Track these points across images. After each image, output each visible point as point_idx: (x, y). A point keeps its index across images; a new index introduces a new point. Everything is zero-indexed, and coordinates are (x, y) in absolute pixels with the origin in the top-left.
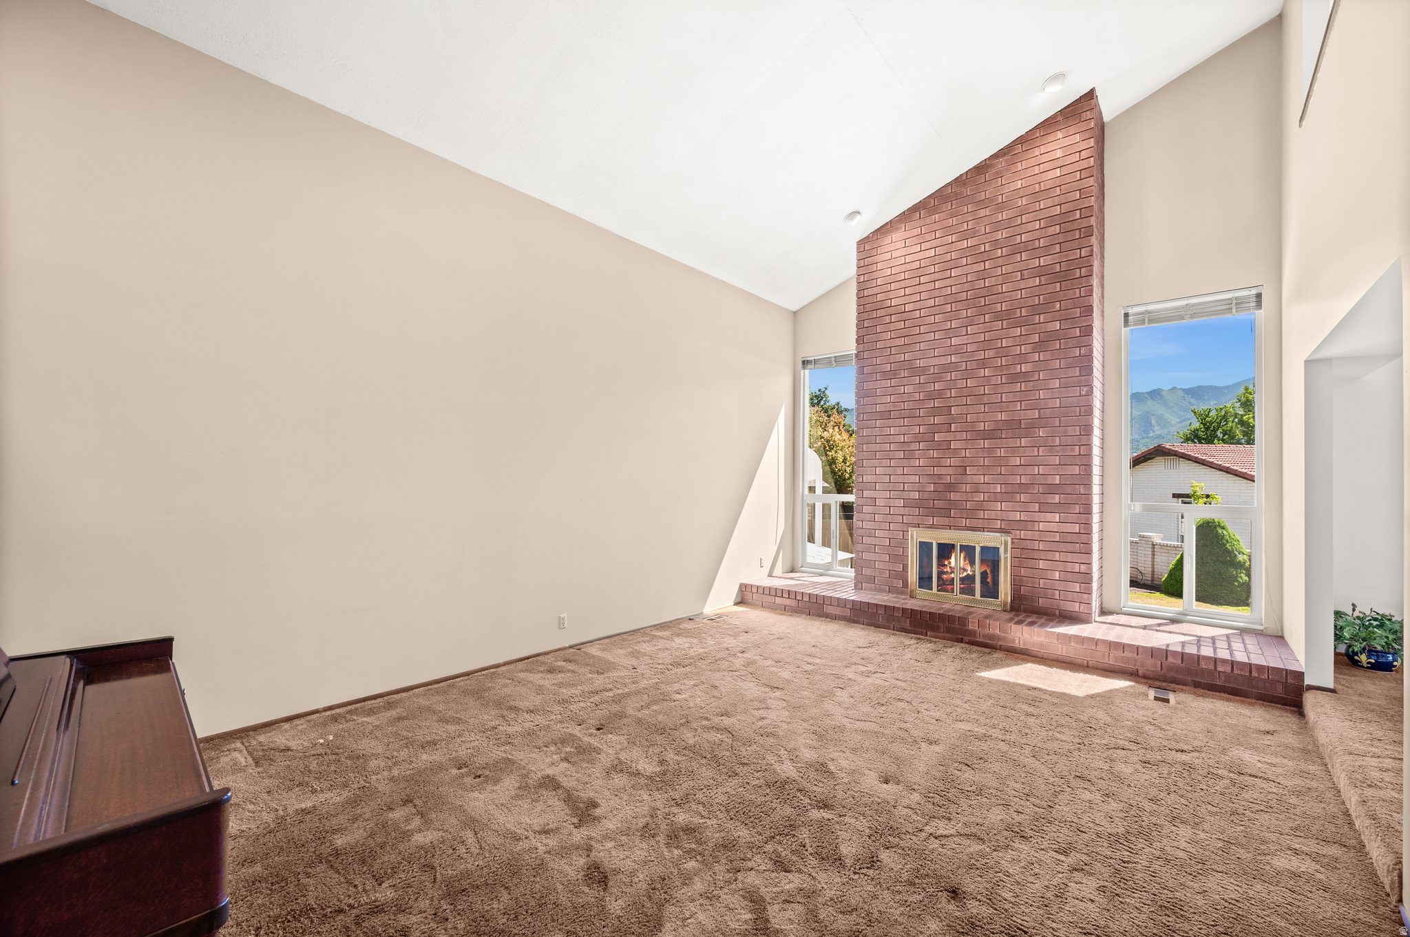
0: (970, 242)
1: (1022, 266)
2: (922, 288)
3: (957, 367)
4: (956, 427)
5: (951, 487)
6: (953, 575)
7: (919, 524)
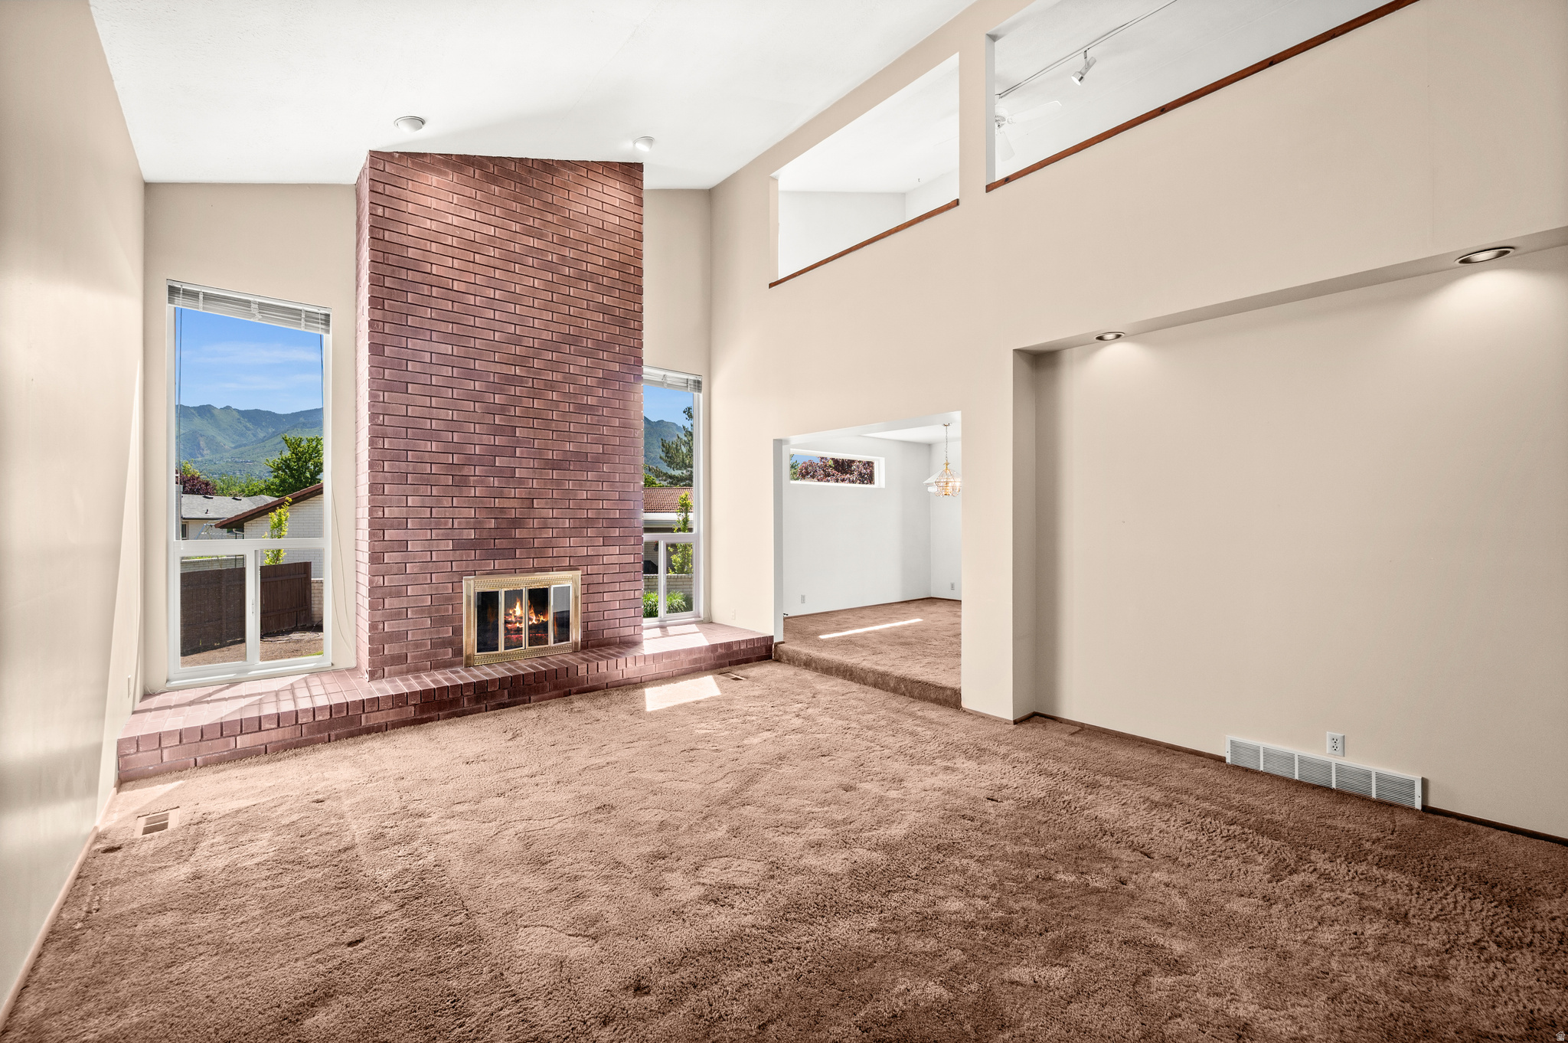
0: (537, 243)
1: (588, 296)
2: (477, 269)
3: (522, 382)
4: (522, 453)
5: (517, 523)
6: (518, 625)
7: (475, 571)
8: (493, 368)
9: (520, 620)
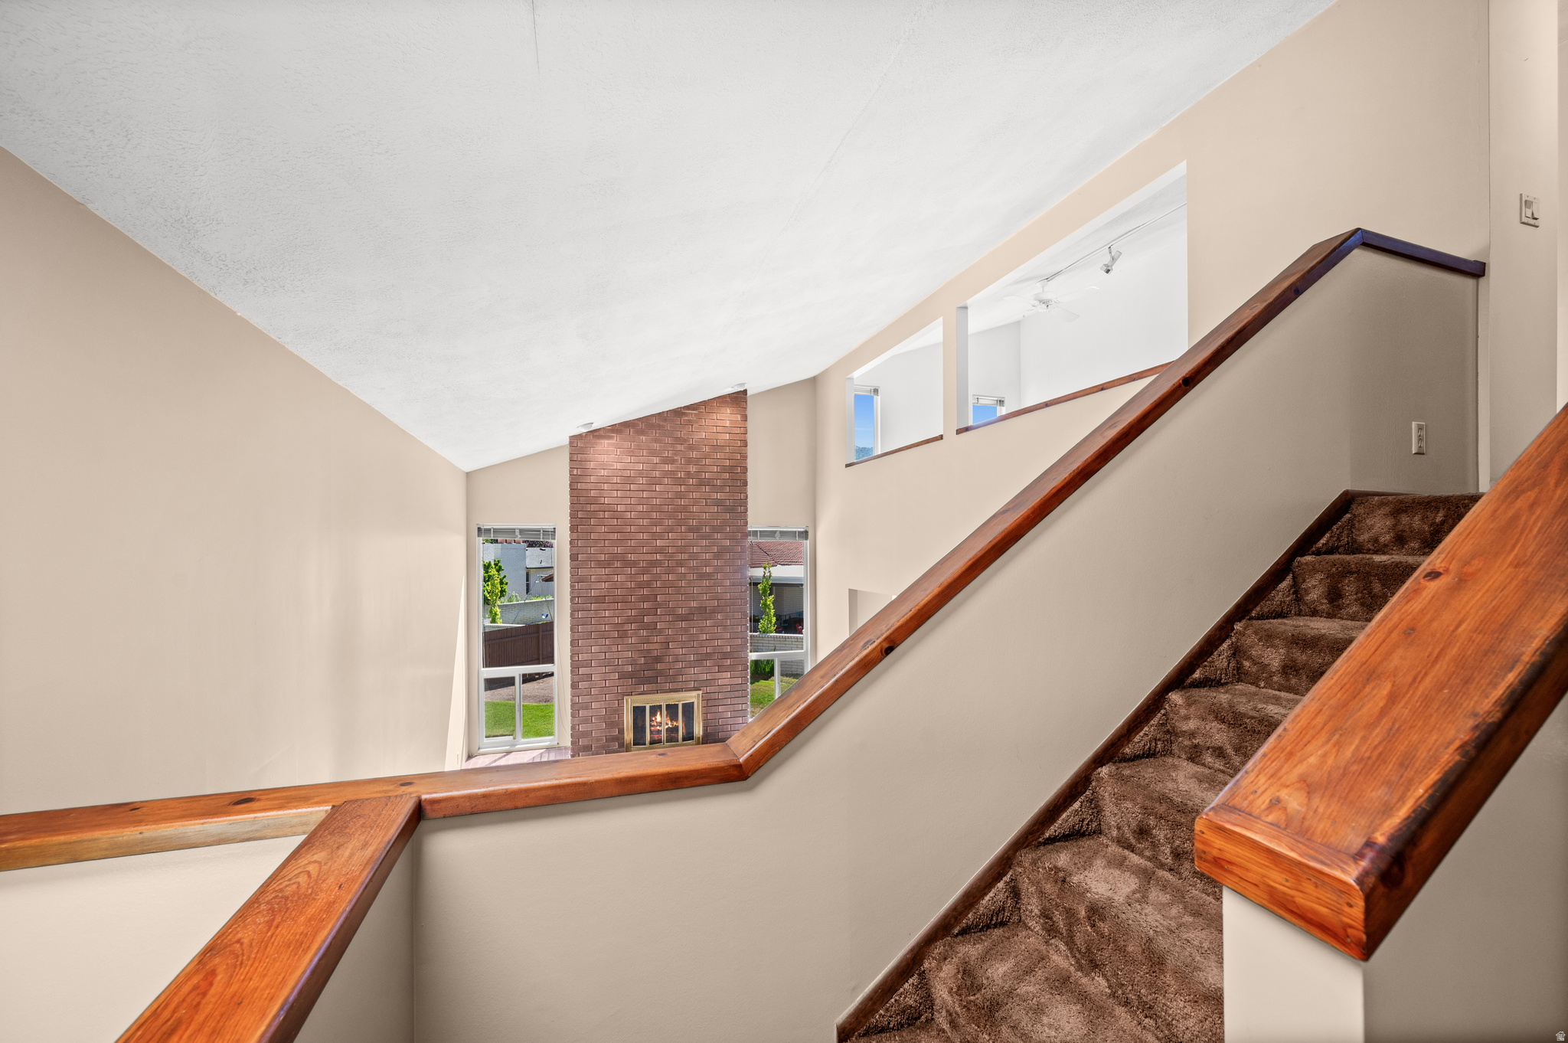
0: (670, 468)
1: (706, 495)
2: (632, 494)
3: (661, 564)
4: (661, 612)
5: (658, 659)
6: (658, 728)
7: (631, 693)
8: (642, 557)
9: (660, 724)
